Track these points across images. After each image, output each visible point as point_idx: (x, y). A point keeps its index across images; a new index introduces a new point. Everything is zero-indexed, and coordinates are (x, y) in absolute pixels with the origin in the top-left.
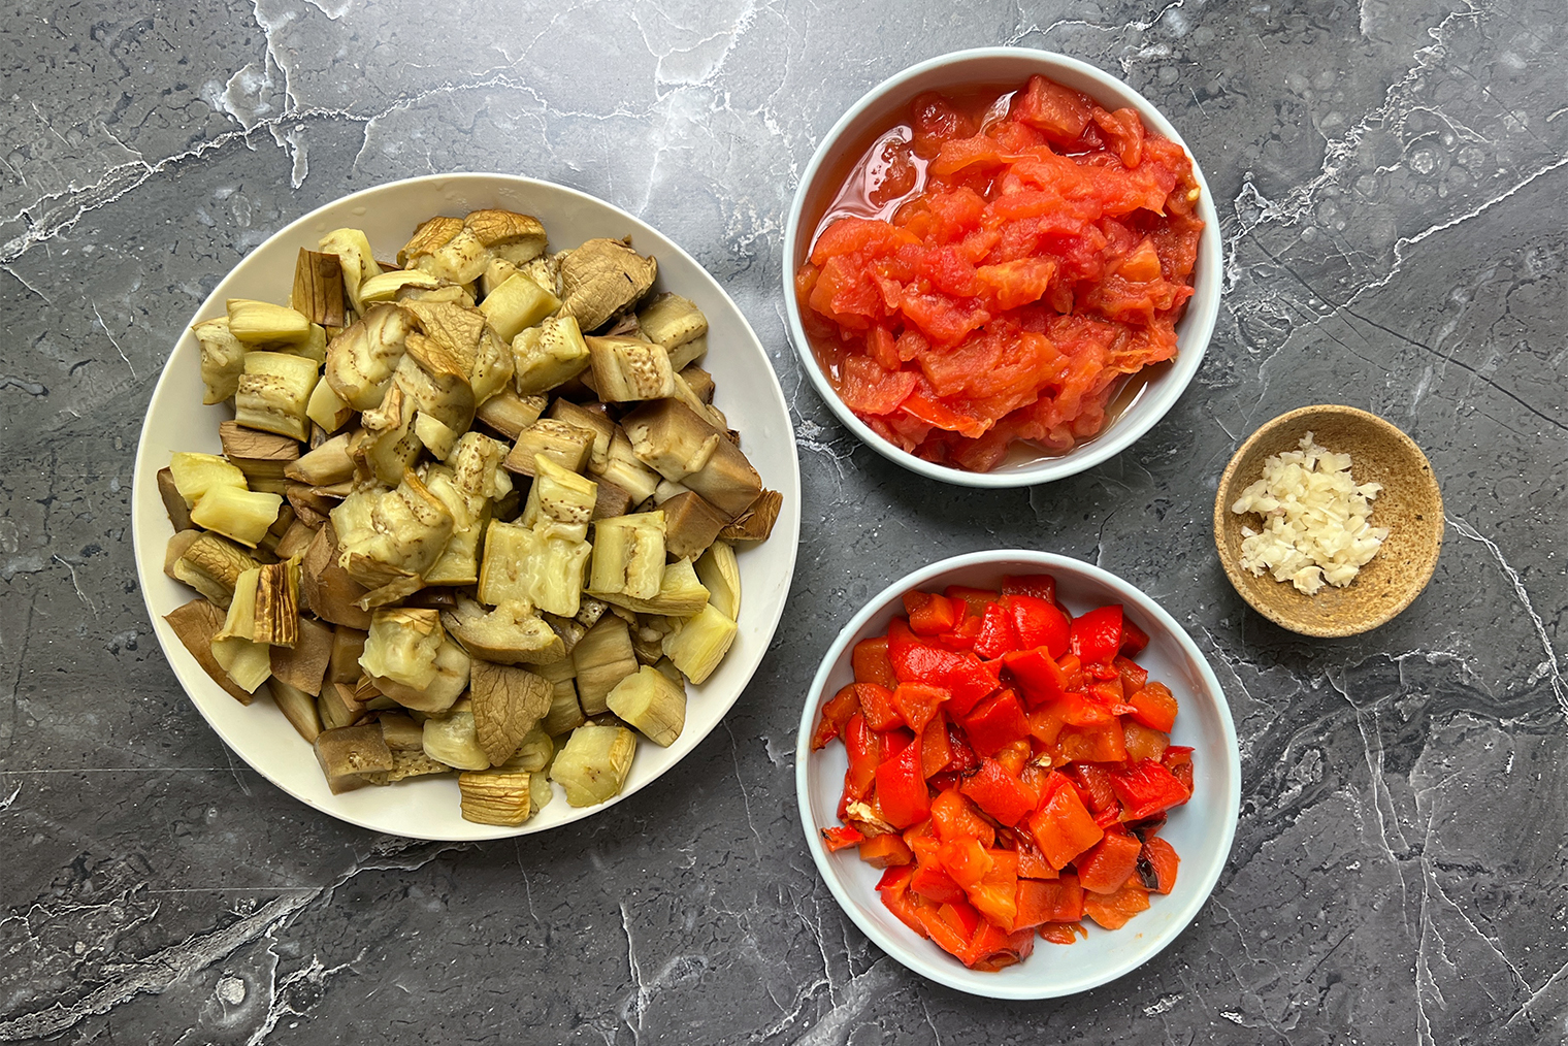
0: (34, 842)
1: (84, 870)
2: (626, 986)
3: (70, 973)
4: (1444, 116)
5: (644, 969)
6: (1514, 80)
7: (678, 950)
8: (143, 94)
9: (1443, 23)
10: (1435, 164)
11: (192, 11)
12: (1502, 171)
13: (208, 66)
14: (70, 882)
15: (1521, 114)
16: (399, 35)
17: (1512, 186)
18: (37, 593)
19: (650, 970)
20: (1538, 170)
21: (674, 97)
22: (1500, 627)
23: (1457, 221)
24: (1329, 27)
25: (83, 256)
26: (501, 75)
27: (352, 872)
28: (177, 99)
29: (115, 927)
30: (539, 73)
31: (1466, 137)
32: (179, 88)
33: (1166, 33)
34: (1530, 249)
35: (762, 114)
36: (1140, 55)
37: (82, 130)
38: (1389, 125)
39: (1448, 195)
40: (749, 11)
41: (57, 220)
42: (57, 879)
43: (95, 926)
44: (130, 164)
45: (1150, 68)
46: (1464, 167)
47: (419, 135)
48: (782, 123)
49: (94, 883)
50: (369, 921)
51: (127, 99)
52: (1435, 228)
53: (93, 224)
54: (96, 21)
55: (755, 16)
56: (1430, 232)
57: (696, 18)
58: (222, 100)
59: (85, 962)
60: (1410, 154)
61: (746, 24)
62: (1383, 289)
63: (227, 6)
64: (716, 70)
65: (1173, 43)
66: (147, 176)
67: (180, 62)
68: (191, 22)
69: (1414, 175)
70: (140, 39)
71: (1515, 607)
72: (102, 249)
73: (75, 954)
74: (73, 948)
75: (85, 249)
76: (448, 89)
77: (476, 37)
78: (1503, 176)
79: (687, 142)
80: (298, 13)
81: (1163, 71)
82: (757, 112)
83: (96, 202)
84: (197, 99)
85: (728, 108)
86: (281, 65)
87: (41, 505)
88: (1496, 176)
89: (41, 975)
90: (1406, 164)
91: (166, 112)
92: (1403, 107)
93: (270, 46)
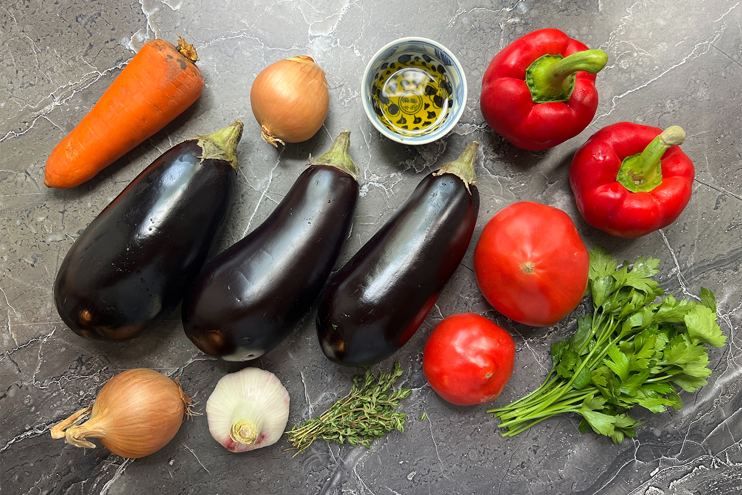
0: (62, 351)
1: (82, 362)
2: (304, 404)
3: (78, 403)
4: (633, 45)
5: (311, 398)
6: (662, 29)
7: (325, 390)
8: (97, 44)
9: (632, 6)
10: (629, 64)
11: (116, 8)
12: (657, 67)
13: (123, 31)
14: (76, 367)
15: (664, 44)
16: (202, 17)
17: (660, 73)
18: (60, 249)
19: (314, 398)
20: (671, 66)
21: (317, 41)
22: (657, 254)
23: (638, 89)
24: (586, 8)
25: (75, 111)
26: (244, 33)
27: (190, 362)
28: (111, 45)
29: (95, 385)
30: (260, 32)
31: (642, 53)
32: (111, 40)
33: (519, 12)
34: (668, 99)
35: (353, 48)
36: (508, 21)
37: (74, 59)
38: (611, 49)
39: (635, 78)
40: (347, 5)
41: (65, 97)
42: (71, 366)
43: (87, 384)
44: (93, 72)
45: (512, 27)
46: (641, 66)
47: (211, 58)
48: (361, 51)
49: (86, 367)
50: (198, 381)
51: (91, 46)
52: (629, 91)
53: (79, 98)
54: (78, 14)
55: (349, 7)
56: (627, 93)
57: (325, 8)
58: (129, 45)
59: (84, 399)
60: (619, 60)
61: (345, 10)
62: (608, 117)
63: (131, 6)
64: (334, 30)
65: (522, 16)
66: (99, 77)
67: (112, 30)
68: (116, 13)
69: (620, 69)
70: (95, 21)
71: (663, 246)
72: (82, 108)
73: (80, 396)
74: (79, 393)
75: (75, 108)
76: (223, 39)
77: (234, 17)
78: (657, 70)
79: (322, 60)
80: (159, 8)
81: (517, 29)
82: (351, 47)
83: (80, 89)
84: (119, 45)
85: (339, 45)
86: (153, 30)
87: (60, 213)
88: (654, 69)
89: (66, 404)
90: (618, 65)
91: (106, 50)
92: (616, 41)
93: (148, 22)
